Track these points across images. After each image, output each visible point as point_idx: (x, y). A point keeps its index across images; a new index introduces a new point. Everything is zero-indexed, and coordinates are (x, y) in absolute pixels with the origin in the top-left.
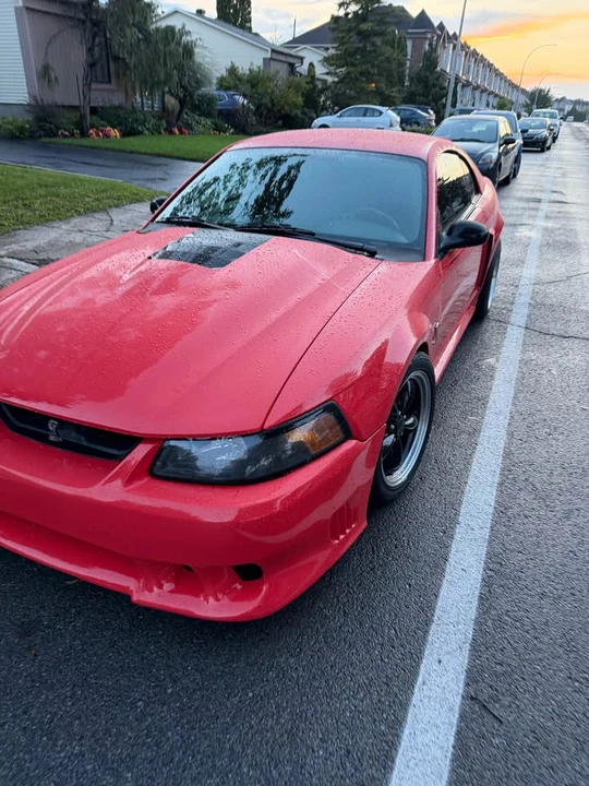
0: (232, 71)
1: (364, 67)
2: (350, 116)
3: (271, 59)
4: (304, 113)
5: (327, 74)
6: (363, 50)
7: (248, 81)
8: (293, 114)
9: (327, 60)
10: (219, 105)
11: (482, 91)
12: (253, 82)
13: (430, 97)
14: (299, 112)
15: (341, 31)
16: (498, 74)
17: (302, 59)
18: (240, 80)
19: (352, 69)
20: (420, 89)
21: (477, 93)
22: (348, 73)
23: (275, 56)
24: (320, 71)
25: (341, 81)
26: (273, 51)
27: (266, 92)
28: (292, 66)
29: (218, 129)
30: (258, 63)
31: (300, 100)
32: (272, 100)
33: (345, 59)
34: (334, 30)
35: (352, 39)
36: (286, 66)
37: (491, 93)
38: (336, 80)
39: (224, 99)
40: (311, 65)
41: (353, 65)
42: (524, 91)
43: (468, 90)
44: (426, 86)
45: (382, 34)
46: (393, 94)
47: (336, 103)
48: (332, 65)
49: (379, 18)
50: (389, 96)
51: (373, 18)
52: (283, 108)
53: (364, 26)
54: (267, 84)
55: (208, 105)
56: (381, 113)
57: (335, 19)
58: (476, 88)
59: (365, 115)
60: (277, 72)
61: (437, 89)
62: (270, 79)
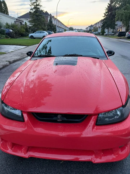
0: (7, 24)
1: (38, 23)
2: (37, 33)
3: (16, 21)
4: (26, 33)
5: (30, 24)
6: (37, 19)
7: (11, 26)
8: (23, 33)
9: (30, 21)
10: (6, 32)
11: (61, 28)
12: (13, 27)
13: (52, 29)
14: (24, 33)
15: (32, 15)
16: (63, 24)
17: (23, 21)
18: (9, 26)
19: (36, 23)
20: (50, 27)
21: (60, 28)
22: (35, 24)
23: (17, 21)
24: (28, 24)
25: (33, 26)
26: (16, 19)
27: (16, 29)
28: (21, 23)
29: (7, 37)
30: (13, 22)
31: (24, 30)
32: (18, 31)
33: (34, 21)
34: (30, 15)
35: (35, 17)
36: (20, 23)
37: (62, 28)
38: (32, 26)
39: (7, 31)
40: (25, 22)
41: (36, 22)
42: (68, 28)
43: (58, 27)
44: (51, 27)
45: (41, 16)
46: (45, 28)
47: (32, 31)
48: (31, 22)
49: (40, 12)
50: (45, 29)
51: (39, 12)
52: (21, 32)
53: (37, 14)
54: (17, 27)
55: (3, 32)
56: (44, 32)
57: (30, 12)
58: (59, 27)
59: (41, 33)
60: (18, 24)
61: (53, 27)
62: (17, 26)
